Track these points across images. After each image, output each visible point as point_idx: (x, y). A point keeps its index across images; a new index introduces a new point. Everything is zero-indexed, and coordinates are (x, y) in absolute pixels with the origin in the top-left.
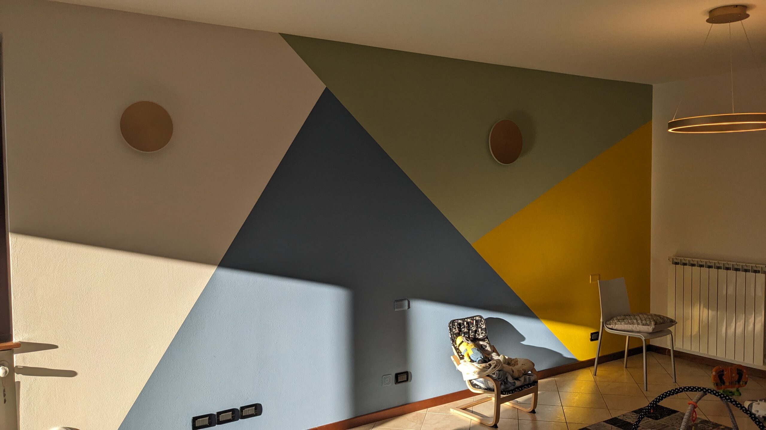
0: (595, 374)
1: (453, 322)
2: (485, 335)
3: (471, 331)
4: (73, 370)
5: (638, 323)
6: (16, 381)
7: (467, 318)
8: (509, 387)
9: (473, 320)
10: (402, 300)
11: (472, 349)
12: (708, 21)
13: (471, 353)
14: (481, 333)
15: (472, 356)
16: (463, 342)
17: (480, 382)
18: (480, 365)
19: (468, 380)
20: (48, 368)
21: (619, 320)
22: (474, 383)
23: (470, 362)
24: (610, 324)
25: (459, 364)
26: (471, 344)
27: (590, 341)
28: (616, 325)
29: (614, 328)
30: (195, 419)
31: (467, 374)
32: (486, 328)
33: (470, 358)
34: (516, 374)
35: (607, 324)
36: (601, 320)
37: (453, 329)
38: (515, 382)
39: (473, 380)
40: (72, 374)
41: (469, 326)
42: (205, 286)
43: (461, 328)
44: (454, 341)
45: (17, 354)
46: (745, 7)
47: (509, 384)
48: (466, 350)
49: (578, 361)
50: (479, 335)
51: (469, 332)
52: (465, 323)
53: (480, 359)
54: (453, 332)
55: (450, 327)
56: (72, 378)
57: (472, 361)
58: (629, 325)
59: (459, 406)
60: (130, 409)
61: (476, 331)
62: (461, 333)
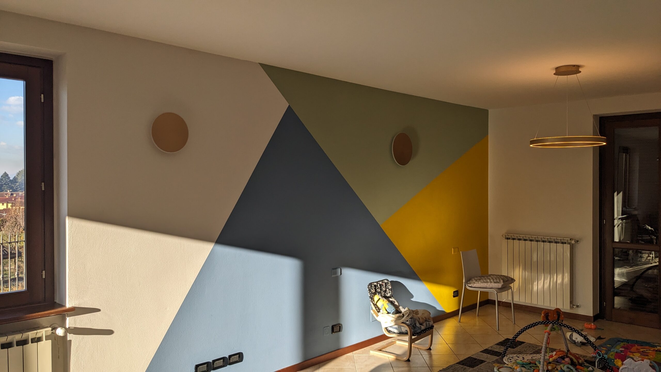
0: (459, 321)
1: (371, 284)
2: (392, 294)
3: (382, 291)
4: (111, 329)
5: (491, 281)
6: (68, 340)
7: (379, 281)
8: (417, 331)
9: (383, 282)
10: (336, 268)
11: (387, 304)
12: (554, 74)
13: (387, 307)
14: (389, 293)
15: (388, 309)
16: (379, 299)
17: (395, 329)
18: (394, 315)
19: (384, 328)
20: (92, 328)
21: (476, 280)
22: (389, 330)
23: (387, 313)
24: (470, 284)
25: (377, 316)
26: (385, 300)
27: (453, 297)
28: (475, 284)
29: (473, 286)
30: (197, 366)
31: (385, 323)
32: (391, 288)
33: (386, 310)
34: (421, 321)
35: (468, 284)
36: (464, 281)
37: (371, 289)
38: (421, 327)
39: (388, 328)
40: (110, 332)
41: (381, 287)
42: (206, 259)
43: (376, 289)
44: (372, 298)
45: (70, 317)
46: (578, 66)
47: (417, 328)
48: (383, 305)
49: (446, 313)
50: (387, 293)
51: (381, 292)
52: (379, 285)
53: (394, 311)
54: (372, 292)
55: (369, 288)
56: (110, 335)
57: (388, 313)
58: (484, 284)
59: (377, 348)
60: (151, 360)
61: (385, 291)
62: (376, 292)
